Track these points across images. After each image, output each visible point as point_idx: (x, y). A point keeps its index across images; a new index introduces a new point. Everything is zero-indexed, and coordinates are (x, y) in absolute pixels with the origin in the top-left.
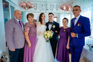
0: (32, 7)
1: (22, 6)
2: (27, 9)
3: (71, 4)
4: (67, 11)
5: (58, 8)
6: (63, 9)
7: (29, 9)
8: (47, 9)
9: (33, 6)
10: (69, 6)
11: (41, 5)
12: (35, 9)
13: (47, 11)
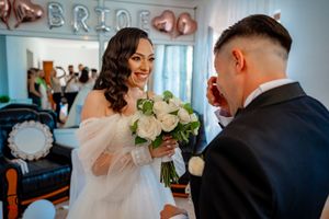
0: (38, 18)
2: (16, 26)
3: (192, 12)
4: (179, 38)
6: (163, 30)
7: (24, 27)
9: (39, 13)
10: (184, 20)
11: (77, 9)
12: (51, 27)
13: (102, 35)
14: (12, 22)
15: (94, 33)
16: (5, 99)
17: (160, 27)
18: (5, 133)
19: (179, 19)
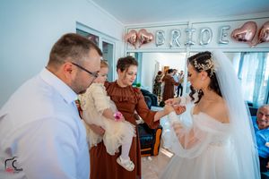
0: (150, 41)
1: (128, 41)
2: (140, 47)
4: (258, 46)
5: (226, 38)
9: (151, 38)
11: (173, 32)
12: (157, 45)
13: (188, 48)
14: (138, 44)
15: (184, 47)
17: (240, 36)
19: (263, 27)
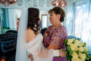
8: (36, 5)
9: (15, 0)
10: (62, 2)
16: (9, 28)
18: (4, 42)
19: (61, 2)
